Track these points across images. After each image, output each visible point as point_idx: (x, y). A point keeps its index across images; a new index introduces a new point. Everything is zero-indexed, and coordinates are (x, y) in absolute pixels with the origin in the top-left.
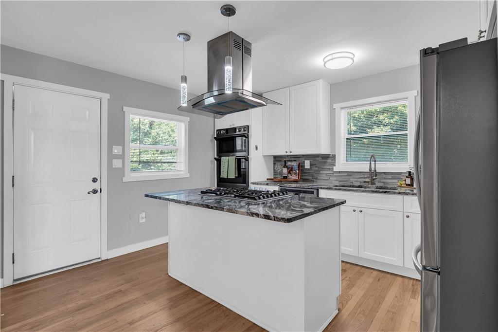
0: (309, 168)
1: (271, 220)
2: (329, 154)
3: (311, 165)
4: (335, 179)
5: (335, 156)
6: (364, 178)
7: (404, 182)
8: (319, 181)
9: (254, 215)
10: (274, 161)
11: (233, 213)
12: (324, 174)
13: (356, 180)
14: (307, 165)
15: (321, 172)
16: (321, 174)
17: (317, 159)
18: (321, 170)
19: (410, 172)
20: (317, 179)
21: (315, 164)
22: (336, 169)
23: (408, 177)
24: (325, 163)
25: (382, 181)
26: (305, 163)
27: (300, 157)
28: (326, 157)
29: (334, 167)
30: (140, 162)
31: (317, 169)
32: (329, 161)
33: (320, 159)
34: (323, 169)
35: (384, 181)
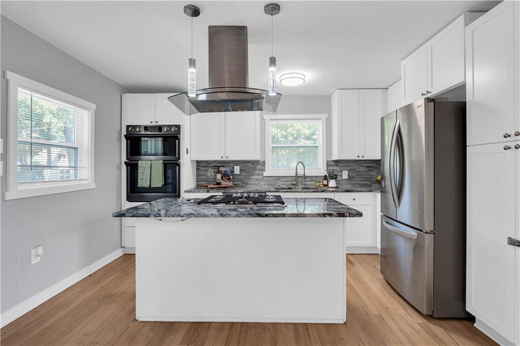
0: (239, 173)
1: (346, 217)
2: (259, 161)
3: (241, 171)
4: (265, 183)
5: (265, 162)
6: (291, 181)
7: (321, 183)
8: (249, 186)
9: (326, 216)
10: (197, 166)
11: (299, 217)
12: (254, 179)
13: (283, 183)
14: (237, 170)
15: (251, 177)
16: (252, 179)
17: (247, 165)
18: (251, 176)
19: (326, 176)
20: (247, 184)
21: (245, 170)
22: (265, 174)
23: (324, 179)
24: (255, 168)
25: (303, 183)
26: (235, 168)
27: (229, 163)
28: (255, 163)
29: (264, 172)
30: (31, 166)
31: (247, 174)
32: (259, 167)
33: (250, 165)
34: (253, 175)
35: (305, 183)
